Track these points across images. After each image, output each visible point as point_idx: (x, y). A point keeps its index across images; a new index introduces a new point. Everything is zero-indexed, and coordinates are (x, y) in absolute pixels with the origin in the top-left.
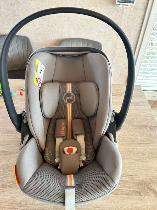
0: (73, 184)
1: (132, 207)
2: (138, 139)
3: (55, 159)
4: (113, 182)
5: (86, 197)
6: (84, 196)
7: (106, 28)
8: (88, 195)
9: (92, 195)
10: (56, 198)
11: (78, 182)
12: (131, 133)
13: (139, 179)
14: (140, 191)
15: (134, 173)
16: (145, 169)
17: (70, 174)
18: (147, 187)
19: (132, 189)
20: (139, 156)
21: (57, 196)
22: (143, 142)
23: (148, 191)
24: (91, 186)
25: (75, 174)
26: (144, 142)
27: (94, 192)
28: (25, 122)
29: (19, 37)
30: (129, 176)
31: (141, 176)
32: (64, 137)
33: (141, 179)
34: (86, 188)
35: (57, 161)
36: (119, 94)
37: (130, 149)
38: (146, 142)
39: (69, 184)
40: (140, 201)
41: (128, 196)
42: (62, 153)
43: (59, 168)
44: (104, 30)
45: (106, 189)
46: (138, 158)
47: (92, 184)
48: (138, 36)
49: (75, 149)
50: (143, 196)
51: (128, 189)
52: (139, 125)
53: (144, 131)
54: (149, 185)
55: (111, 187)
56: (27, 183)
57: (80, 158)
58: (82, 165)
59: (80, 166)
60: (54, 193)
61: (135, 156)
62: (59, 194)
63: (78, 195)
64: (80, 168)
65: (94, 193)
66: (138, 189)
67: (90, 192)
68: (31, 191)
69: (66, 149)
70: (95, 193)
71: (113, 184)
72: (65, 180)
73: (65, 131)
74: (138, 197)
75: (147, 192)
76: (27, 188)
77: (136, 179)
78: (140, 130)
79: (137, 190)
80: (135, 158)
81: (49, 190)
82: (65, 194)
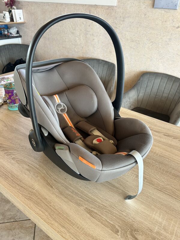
1: (98, 237)
2: (161, 186)
13: (129, 219)
14: (120, 229)
15: (127, 211)
16: (144, 215)
18: (131, 232)
26: (167, 192)
30: (119, 210)
31: (132, 219)
32: (81, 137)
36: (174, 136)
40: (112, 238)
46: (145, 202)
51: (108, 221)
52: (174, 174)
53: (175, 182)
54: (134, 231)
61: (143, 198)
66: (119, 226)
74: (113, 233)
75: (127, 236)
78: (171, 178)
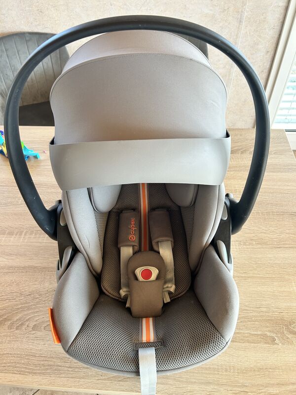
0: (152, 338)
1: (259, 365)
2: (275, 240)
3: (120, 288)
4: (222, 338)
5: (175, 363)
6: (171, 361)
7: (216, 6)
8: (178, 361)
9: (185, 360)
10: (122, 366)
11: (161, 335)
12: (261, 227)
13: (274, 313)
14: (274, 335)
15: (264, 303)
16: (285, 296)
17: (147, 317)
18: (288, 328)
19: (259, 333)
20: (275, 272)
21: (125, 362)
22: (284, 244)
23: (289, 336)
24: (183, 344)
25: (156, 317)
26: (286, 244)
27: (188, 355)
28: (62, 224)
29: (42, 36)
30: (255, 309)
31: (277, 309)
32: (136, 246)
33: (276, 313)
34: (175, 348)
35: (123, 292)
36: (239, 150)
37: (258, 258)
38: (289, 244)
39: (144, 339)
40: (274, 352)
41: (252, 344)
42: (132, 278)
43: (128, 305)
44: (211, 10)
45: (209, 350)
46: (274, 276)
47: (185, 340)
48: (281, 20)
49: (155, 272)
50: (280, 344)
51: (253, 333)
52: (278, 212)
53: (286, 223)
54: (290, 325)
55: (218, 348)
56: (73, 341)
57: (165, 286)
58: (167, 299)
59: (165, 302)
60: (119, 357)
61: (268, 272)
62: (128, 358)
63: (161, 359)
64: (165, 305)
65: (188, 357)
66: (270, 331)
67: (182, 356)
68: (81, 353)
69: (138, 272)
70: (190, 357)
71: (221, 342)
72: (138, 330)
73: (138, 235)
74: (269, 345)
75: (288, 338)
76: (74, 348)
77: (267, 314)
78: (278, 221)
79: (268, 334)
80: (267, 276)
81: (111, 352)
82: (138, 358)
